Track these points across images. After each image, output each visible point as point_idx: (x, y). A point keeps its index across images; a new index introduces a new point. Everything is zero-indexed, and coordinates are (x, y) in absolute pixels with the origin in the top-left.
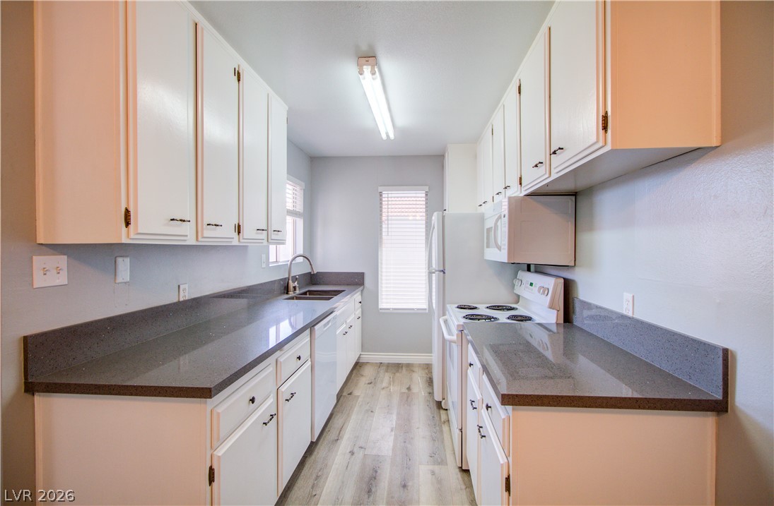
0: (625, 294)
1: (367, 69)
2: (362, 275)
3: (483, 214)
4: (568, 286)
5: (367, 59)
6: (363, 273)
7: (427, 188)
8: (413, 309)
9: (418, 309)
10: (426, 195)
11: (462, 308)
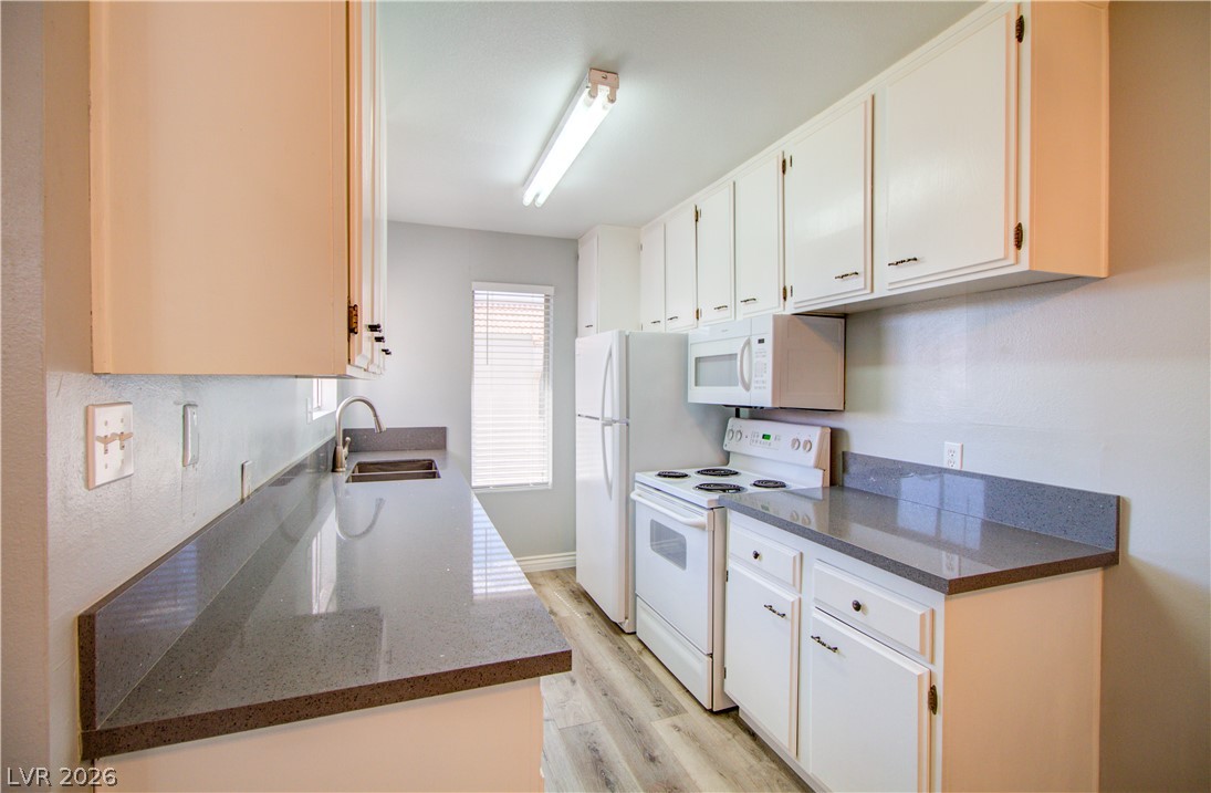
0: (946, 443)
1: (604, 91)
2: (442, 431)
3: (687, 336)
4: (836, 437)
5: (604, 74)
6: (445, 428)
7: (551, 290)
8: (528, 484)
9: (535, 484)
10: (547, 301)
11: (665, 476)
